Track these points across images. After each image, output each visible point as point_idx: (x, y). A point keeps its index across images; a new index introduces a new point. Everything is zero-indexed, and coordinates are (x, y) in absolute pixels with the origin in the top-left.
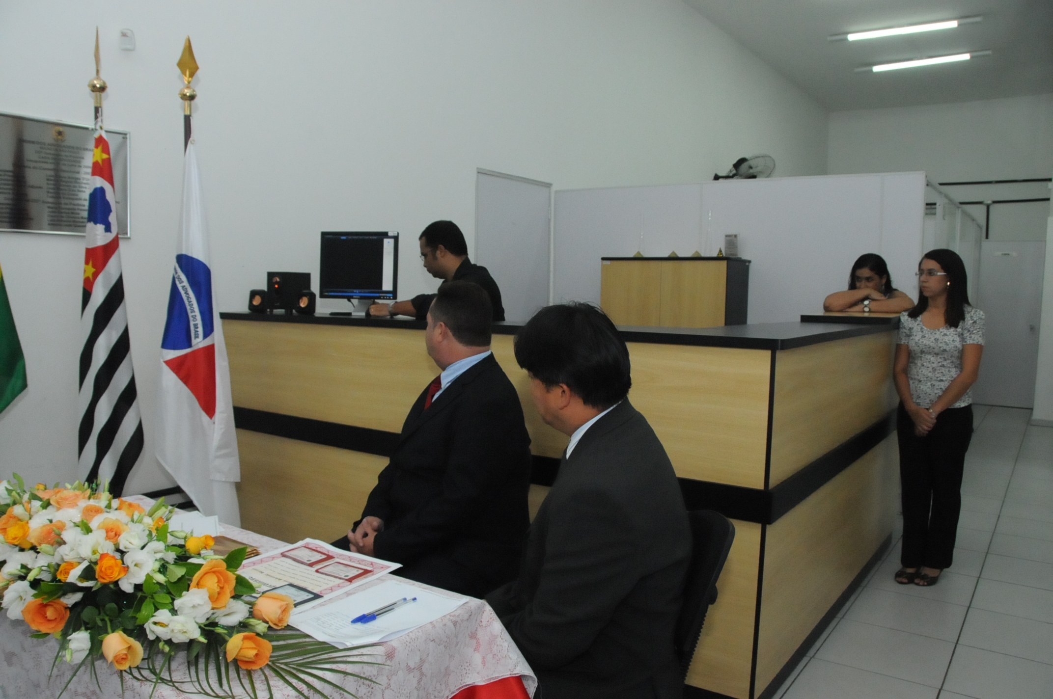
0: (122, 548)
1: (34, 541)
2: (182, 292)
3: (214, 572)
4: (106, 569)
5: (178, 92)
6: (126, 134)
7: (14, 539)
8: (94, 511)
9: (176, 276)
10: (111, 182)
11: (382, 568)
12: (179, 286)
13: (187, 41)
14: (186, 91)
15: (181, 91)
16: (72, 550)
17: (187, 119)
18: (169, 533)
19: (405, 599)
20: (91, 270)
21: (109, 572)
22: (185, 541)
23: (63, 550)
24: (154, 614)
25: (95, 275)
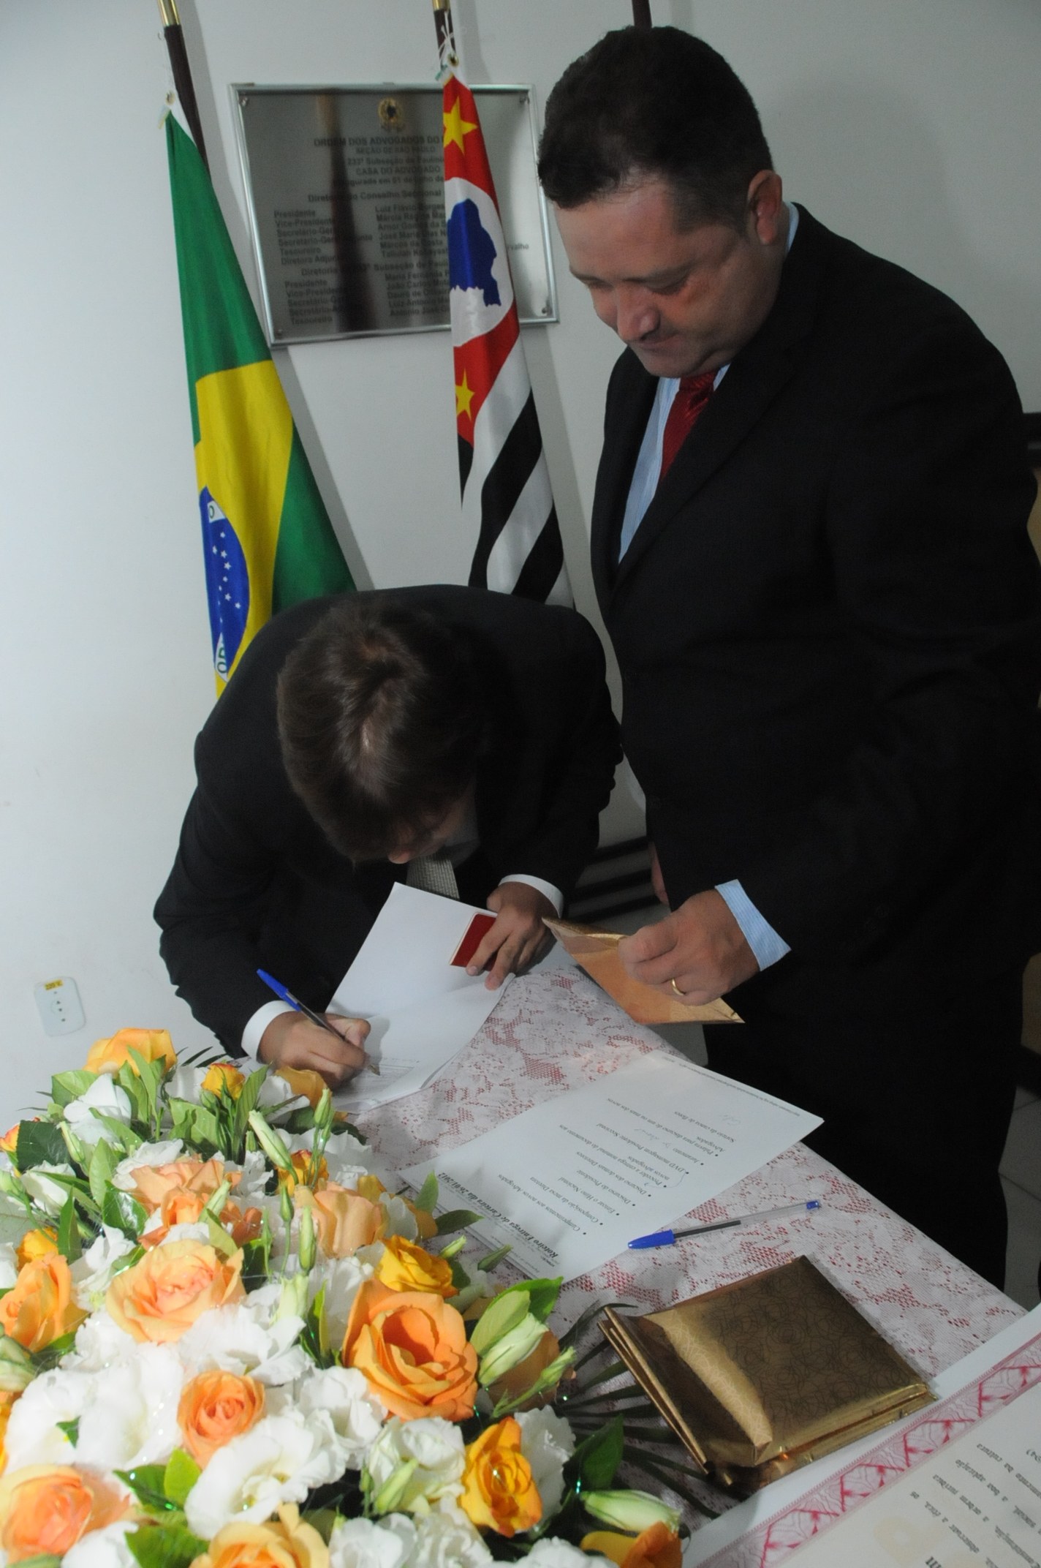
6: (526, 92)
10: (487, 185)
20: (467, 395)
25: (476, 405)
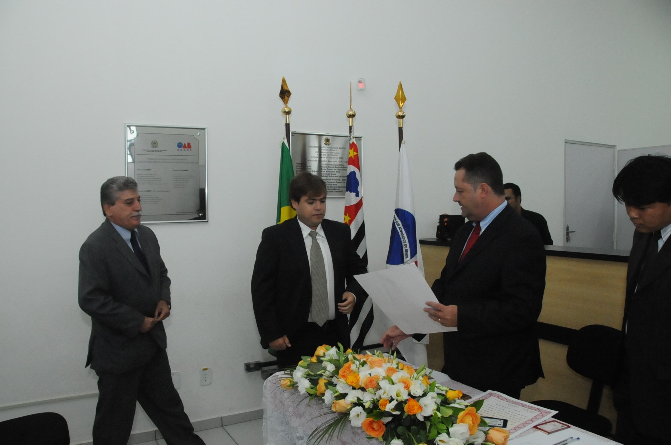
0: (412, 394)
1: (363, 385)
2: (399, 231)
3: (470, 414)
4: (411, 407)
5: (395, 114)
6: (361, 138)
7: (352, 383)
8: (392, 371)
9: (395, 222)
10: (359, 168)
11: (546, 412)
12: (397, 227)
13: (400, 84)
14: (400, 113)
15: (397, 113)
16: (385, 393)
17: (400, 130)
18: (436, 387)
19: (572, 438)
20: (348, 217)
21: (412, 409)
22: (446, 393)
23: (380, 392)
24: (438, 435)
25: (351, 221)
